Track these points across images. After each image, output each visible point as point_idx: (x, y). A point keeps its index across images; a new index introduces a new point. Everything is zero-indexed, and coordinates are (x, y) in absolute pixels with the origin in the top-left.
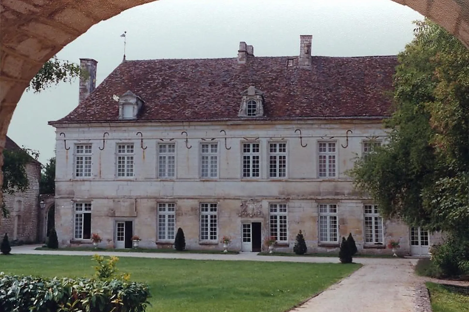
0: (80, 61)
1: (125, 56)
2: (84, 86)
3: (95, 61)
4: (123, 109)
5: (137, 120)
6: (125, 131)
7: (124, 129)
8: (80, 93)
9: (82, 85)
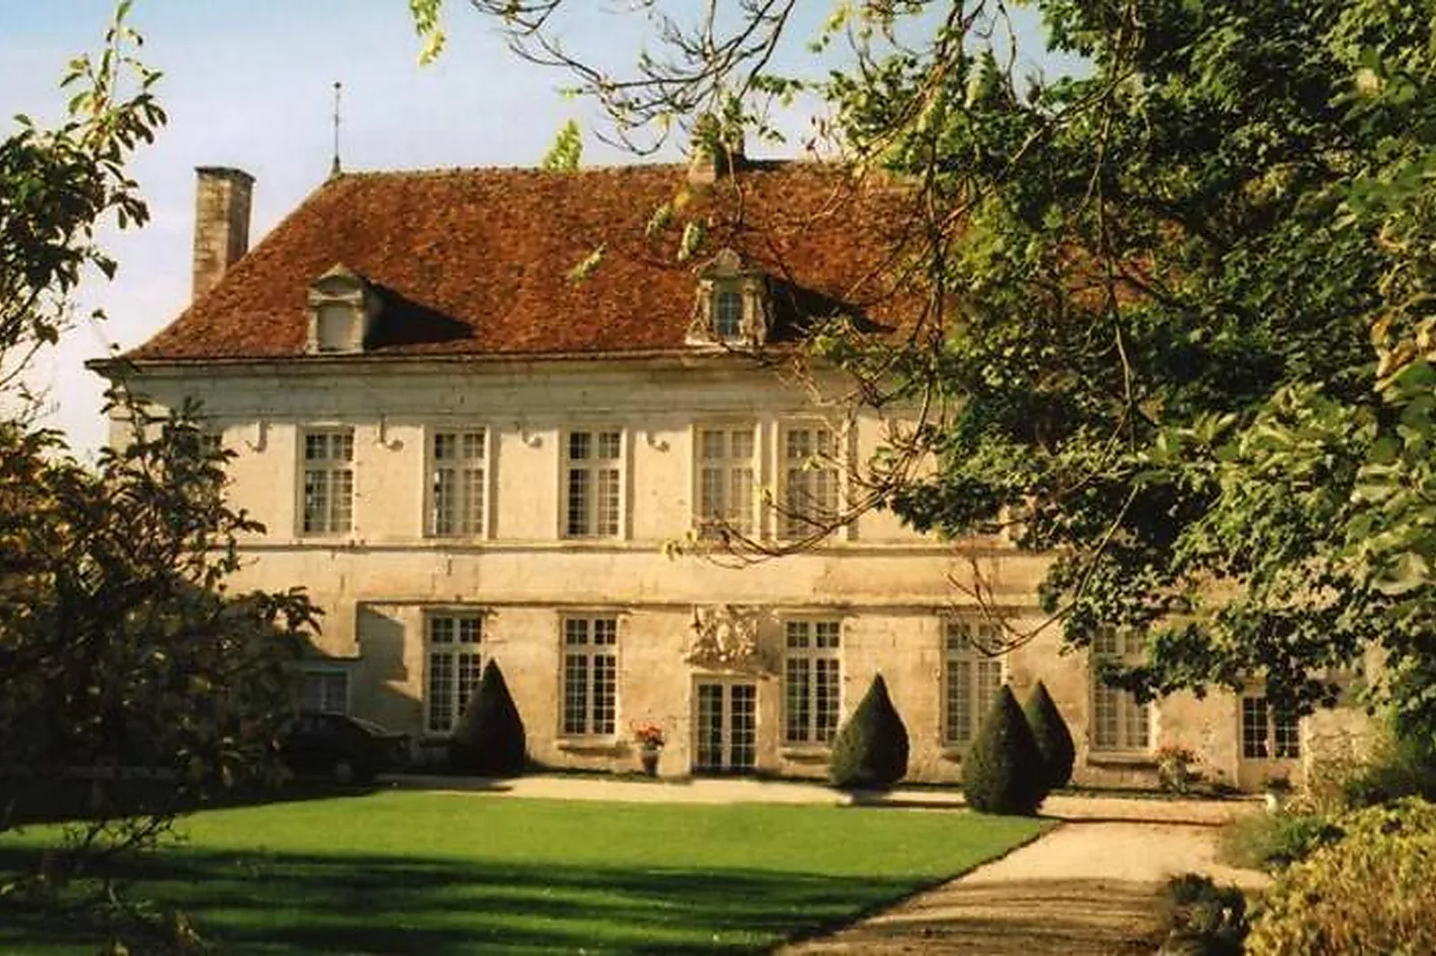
0: (195, 174)
1: (337, 161)
2: (208, 251)
3: (245, 175)
4: (320, 321)
5: (364, 355)
6: (326, 388)
7: (321, 382)
8: (197, 274)
9: (204, 250)
